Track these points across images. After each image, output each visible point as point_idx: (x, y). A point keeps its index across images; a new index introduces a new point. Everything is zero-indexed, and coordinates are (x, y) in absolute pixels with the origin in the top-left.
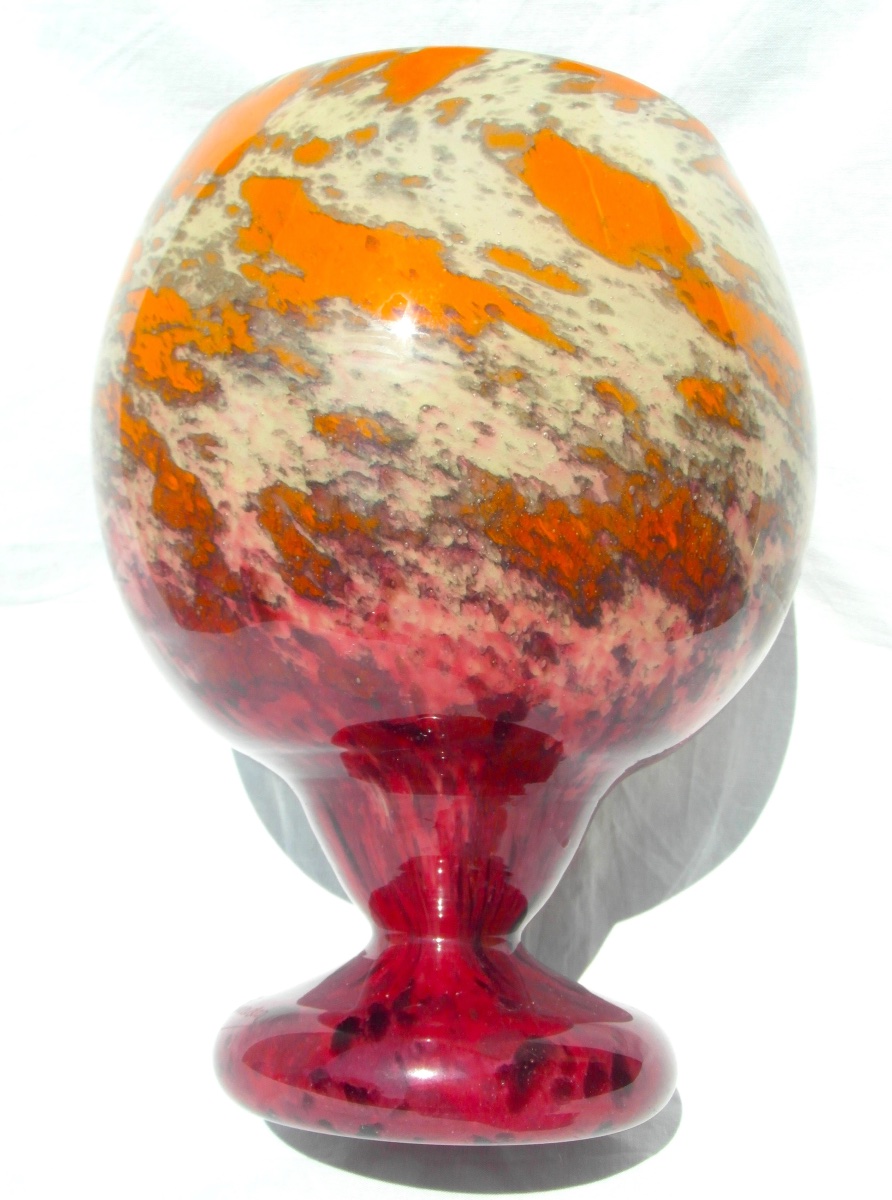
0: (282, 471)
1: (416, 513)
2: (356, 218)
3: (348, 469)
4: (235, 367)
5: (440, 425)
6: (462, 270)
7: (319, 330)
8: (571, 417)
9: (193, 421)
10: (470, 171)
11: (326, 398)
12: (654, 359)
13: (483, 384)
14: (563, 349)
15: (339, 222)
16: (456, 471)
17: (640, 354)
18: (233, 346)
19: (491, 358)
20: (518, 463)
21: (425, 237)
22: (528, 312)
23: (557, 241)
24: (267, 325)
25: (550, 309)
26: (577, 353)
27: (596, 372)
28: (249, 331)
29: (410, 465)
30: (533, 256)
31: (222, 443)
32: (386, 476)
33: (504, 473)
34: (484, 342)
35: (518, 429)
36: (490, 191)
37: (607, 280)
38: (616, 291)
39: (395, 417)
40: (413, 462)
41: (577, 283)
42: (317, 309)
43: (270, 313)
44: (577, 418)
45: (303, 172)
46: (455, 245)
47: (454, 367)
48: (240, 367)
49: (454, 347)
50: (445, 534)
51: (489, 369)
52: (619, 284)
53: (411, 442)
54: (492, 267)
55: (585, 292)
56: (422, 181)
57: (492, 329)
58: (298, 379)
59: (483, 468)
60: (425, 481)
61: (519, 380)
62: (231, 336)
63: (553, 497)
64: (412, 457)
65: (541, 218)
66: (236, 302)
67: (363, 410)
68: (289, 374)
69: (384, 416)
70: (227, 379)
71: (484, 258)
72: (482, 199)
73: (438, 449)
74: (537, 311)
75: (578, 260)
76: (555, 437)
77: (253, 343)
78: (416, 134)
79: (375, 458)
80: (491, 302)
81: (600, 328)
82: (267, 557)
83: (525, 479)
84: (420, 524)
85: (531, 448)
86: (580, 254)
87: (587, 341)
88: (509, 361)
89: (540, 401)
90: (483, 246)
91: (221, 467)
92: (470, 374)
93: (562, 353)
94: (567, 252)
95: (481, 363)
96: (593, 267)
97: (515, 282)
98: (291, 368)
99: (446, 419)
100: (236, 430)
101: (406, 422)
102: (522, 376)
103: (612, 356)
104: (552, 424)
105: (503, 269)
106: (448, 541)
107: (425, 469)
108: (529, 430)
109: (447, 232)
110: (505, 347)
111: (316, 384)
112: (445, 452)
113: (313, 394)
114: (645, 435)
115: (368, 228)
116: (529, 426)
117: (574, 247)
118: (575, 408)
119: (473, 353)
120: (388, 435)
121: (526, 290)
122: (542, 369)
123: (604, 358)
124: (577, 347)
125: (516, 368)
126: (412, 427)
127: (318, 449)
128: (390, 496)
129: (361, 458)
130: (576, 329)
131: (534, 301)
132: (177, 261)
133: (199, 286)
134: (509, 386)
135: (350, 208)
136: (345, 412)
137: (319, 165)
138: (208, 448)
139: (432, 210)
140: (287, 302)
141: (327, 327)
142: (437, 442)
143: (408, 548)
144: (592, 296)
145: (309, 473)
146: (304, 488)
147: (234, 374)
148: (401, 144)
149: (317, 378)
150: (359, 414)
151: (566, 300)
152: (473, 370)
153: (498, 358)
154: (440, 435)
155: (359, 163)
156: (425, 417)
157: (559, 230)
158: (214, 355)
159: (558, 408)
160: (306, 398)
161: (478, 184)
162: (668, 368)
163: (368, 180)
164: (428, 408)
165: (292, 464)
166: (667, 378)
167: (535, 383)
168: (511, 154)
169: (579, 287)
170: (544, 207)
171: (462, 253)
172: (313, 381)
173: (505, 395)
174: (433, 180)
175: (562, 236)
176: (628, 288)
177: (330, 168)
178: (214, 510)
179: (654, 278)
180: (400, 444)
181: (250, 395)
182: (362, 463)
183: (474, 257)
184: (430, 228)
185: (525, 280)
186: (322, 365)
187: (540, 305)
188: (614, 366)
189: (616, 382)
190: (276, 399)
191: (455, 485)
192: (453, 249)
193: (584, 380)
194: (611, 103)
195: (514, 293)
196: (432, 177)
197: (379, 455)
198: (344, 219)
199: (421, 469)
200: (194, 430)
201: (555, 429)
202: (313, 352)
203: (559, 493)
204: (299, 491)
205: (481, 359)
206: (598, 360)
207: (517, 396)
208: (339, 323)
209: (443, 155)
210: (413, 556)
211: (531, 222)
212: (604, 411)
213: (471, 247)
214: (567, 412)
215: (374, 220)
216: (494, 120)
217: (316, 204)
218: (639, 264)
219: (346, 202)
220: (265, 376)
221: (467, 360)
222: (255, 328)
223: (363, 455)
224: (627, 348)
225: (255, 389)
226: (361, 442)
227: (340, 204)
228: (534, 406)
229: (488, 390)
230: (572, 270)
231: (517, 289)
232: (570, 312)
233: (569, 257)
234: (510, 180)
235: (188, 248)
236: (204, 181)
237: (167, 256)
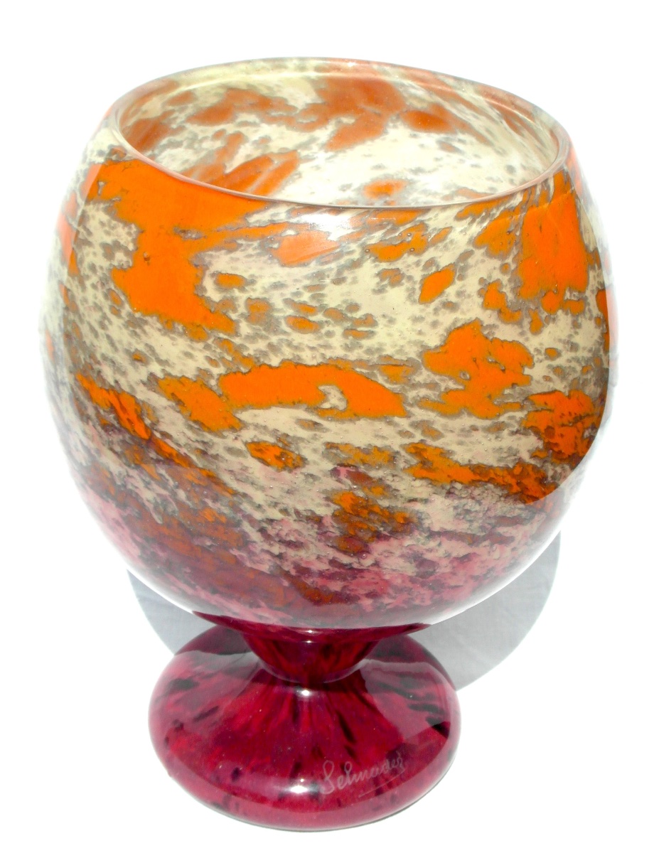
133: (595, 384)
235: (583, 357)
236: (573, 298)
237: (568, 365)
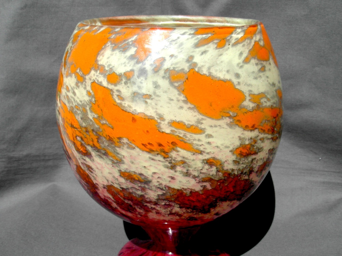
0: (112, 182)
1: (153, 198)
2: (128, 109)
3: (132, 186)
4: (95, 151)
5: (159, 178)
6: (163, 130)
7: (119, 147)
8: (199, 171)
9: (85, 160)
10: (166, 92)
11: (123, 167)
12: (227, 147)
13: (171, 166)
14: (197, 153)
15: (123, 110)
16: (164, 189)
17: (222, 147)
18: (94, 145)
19: (173, 158)
20: (183, 185)
21: (151, 119)
22: (185, 143)
23: (195, 116)
24: (103, 142)
25: (192, 140)
26: (201, 153)
27: (207, 157)
28: (98, 142)
29: (150, 187)
30: (187, 123)
31: (94, 170)
32: (143, 189)
33: (179, 188)
34: (171, 154)
35: (183, 177)
36: (172, 100)
37: (211, 126)
38: (215, 129)
39: (145, 175)
40: (151, 186)
41: (201, 130)
42: (118, 141)
43: (104, 138)
44: (201, 171)
45: (111, 87)
46: (161, 122)
47: (162, 162)
48: (96, 151)
49: (162, 156)
50: (162, 202)
51: (173, 162)
52: (216, 126)
53: (150, 182)
54: (173, 129)
55: (204, 133)
56: (149, 96)
57: (174, 149)
58: (114, 160)
59: (172, 187)
60: (155, 191)
61: (182, 164)
62: (93, 141)
63: (194, 191)
64: (151, 185)
65: (189, 108)
66: (93, 130)
67: (134, 172)
68: (111, 158)
69: (141, 174)
70: (93, 153)
71: (171, 126)
72: (170, 103)
73: (158, 183)
74: (188, 142)
75: (201, 122)
76: (194, 177)
77: (100, 146)
78: (147, 75)
79: (139, 185)
80: (173, 141)
81: (209, 143)
82: (111, 199)
83: (186, 189)
84: (154, 200)
85: (187, 181)
86: (203, 119)
87: (204, 148)
88: (179, 159)
89: (190, 169)
90: (170, 121)
91: (95, 176)
92: (167, 163)
93: (196, 154)
94: (198, 119)
95: (170, 160)
96: (207, 123)
97: (181, 133)
98: (112, 157)
99: (160, 176)
100: (97, 168)
101: (148, 176)
102: (183, 162)
103: (212, 151)
104: (193, 174)
105: (177, 129)
106: (163, 204)
107: (155, 188)
108: (186, 177)
109: (158, 117)
110: (178, 155)
111: (120, 163)
112: (161, 184)
113: (119, 166)
114: (223, 169)
115: (132, 114)
116: (186, 176)
117: (201, 117)
118: (201, 169)
119: (168, 157)
120: (143, 179)
121: (184, 135)
122: (190, 160)
123: (210, 152)
124: (201, 151)
125: (182, 160)
126: (150, 178)
127: (122, 180)
128: (145, 194)
129: (135, 184)
130: (201, 146)
131: (187, 139)
132: (74, 104)
133: (81, 118)
134: (180, 166)
135: (126, 105)
136: (129, 172)
137: (115, 85)
138: (90, 169)
139: (153, 108)
140: (109, 136)
141: (122, 147)
142: (158, 182)
143: (151, 205)
144: (206, 133)
145: (120, 185)
146: (119, 188)
147: (95, 153)
148: (142, 80)
149: (120, 161)
150: (133, 173)
151: (197, 137)
152: (168, 162)
153: (176, 158)
154: (159, 180)
155: (128, 87)
156: (154, 175)
157: (195, 111)
158: (88, 145)
159: (195, 170)
160: (117, 167)
161: (168, 97)
162: (231, 148)
163: (132, 95)
164: (155, 173)
165: (115, 182)
166: (231, 151)
167: (188, 164)
168: (179, 83)
169: (202, 131)
170: (191, 104)
171: (163, 125)
172: (119, 162)
173: (178, 168)
174: (153, 96)
175: (196, 114)
176: (219, 127)
177: (119, 87)
178: (94, 184)
179: (228, 120)
180: (147, 182)
181: (101, 161)
182: (136, 185)
183: (167, 126)
184: (153, 115)
185: (184, 132)
186: (121, 158)
187: (189, 140)
188: (213, 153)
189: (214, 158)
190: (108, 164)
191: (164, 192)
192: (160, 123)
193: (203, 160)
194: (216, 46)
195: (181, 137)
196: (153, 95)
197: (141, 184)
198: (125, 109)
199: (154, 188)
200: (85, 162)
201: (194, 175)
202: (118, 154)
203: (196, 190)
204: (118, 189)
205: (170, 159)
206: (208, 153)
207: (182, 168)
208: (126, 146)
209: (156, 86)
210: (153, 206)
211: (186, 110)
212: (210, 167)
213: (166, 122)
214: (198, 170)
215: (134, 111)
216: (174, 68)
217: (115, 102)
218: (222, 117)
219: (125, 102)
220: (104, 157)
221: (166, 160)
222: (100, 141)
223: (136, 184)
224: (217, 147)
225: (101, 159)
226: (135, 180)
227: (123, 103)
228: (187, 170)
229: (173, 167)
230: (200, 126)
231: (181, 135)
232: (199, 140)
233: (199, 122)
234: (179, 95)
235: (77, 101)
236: (79, 73)
237: (71, 98)
